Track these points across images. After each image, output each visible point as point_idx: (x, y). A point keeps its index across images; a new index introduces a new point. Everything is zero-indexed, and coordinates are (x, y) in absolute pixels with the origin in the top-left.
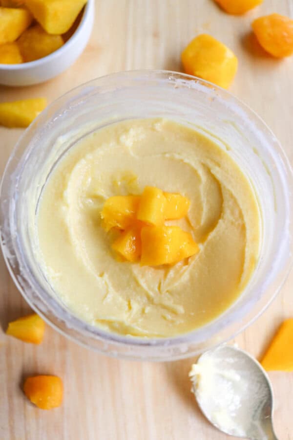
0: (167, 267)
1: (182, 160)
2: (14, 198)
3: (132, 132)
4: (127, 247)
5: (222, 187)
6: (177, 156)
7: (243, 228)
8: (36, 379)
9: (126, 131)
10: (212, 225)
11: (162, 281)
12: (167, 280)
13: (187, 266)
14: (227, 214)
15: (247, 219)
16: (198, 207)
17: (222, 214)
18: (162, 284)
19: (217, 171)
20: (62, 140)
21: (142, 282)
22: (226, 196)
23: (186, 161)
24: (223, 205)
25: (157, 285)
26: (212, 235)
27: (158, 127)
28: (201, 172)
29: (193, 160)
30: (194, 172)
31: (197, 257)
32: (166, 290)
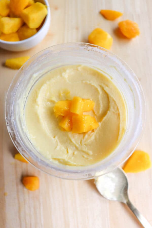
0: (84, 134)
1: (90, 84)
2: (13, 104)
3: (68, 71)
4: (66, 125)
5: (109, 96)
6: (88, 82)
7: (119, 115)
8: (28, 178)
9: (64, 70)
10: (104, 114)
11: (82, 140)
12: (84, 140)
13: (93, 133)
14: (112, 109)
15: (120, 111)
16: (98, 105)
17: (109, 109)
18: (82, 141)
19: (106, 89)
20: (35, 75)
21: (73, 140)
22: (111, 100)
23: (93, 84)
24: (110, 105)
25: (80, 141)
26: (105, 119)
27: (80, 69)
28: (99, 90)
29: (95, 84)
30: (96, 89)
31: (98, 129)
32: (84, 144)
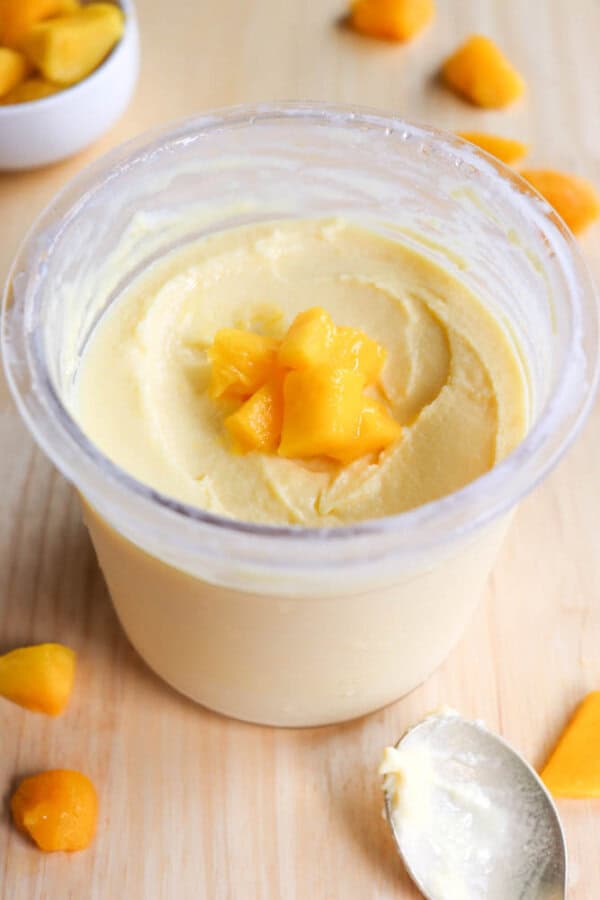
0: (329, 461)
1: (372, 285)
3: (279, 236)
5: (450, 331)
6: (363, 279)
7: (492, 403)
9: (267, 233)
10: (429, 395)
11: (324, 492)
12: (333, 491)
13: (374, 466)
14: (460, 377)
15: (498, 387)
16: (401, 364)
17: (449, 378)
18: (323, 499)
19: (444, 313)
21: (282, 491)
22: (457, 349)
23: (380, 285)
24: (452, 363)
25: (313, 501)
26: (427, 412)
27: (330, 233)
28: (408, 305)
29: (393, 285)
30: (396, 305)
31: (396, 451)
32: (329, 509)
